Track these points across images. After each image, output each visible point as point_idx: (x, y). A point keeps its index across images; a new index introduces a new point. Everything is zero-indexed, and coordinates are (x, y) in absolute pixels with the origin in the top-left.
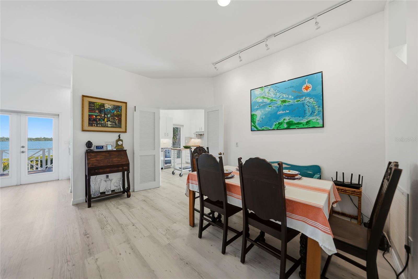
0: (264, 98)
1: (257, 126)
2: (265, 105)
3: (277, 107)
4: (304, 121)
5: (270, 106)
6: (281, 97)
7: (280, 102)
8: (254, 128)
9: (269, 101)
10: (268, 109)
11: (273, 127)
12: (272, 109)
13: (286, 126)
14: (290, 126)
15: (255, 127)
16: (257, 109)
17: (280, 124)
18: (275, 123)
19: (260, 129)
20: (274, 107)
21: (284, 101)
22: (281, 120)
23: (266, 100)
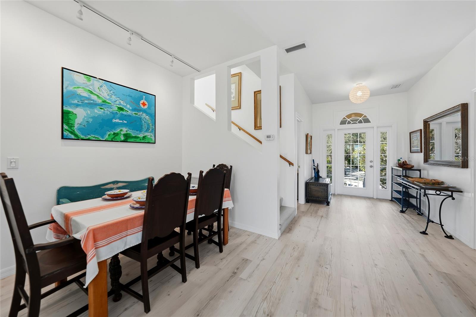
0: (92, 93)
1: (77, 132)
2: (92, 105)
3: (112, 113)
4: (141, 136)
5: (101, 108)
6: (118, 103)
7: (116, 109)
8: (70, 134)
9: (100, 101)
10: (98, 111)
11: (106, 137)
12: (104, 113)
13: (123, 139)
14: (127, 139)
15: (72, 133)
16: (77, 106)
17: (116, 134)
18: (109, 133)
19: (82, 137)
20: (107, 111)
21: (121, 109)
22: (117, 131)
23: (94, 97)
